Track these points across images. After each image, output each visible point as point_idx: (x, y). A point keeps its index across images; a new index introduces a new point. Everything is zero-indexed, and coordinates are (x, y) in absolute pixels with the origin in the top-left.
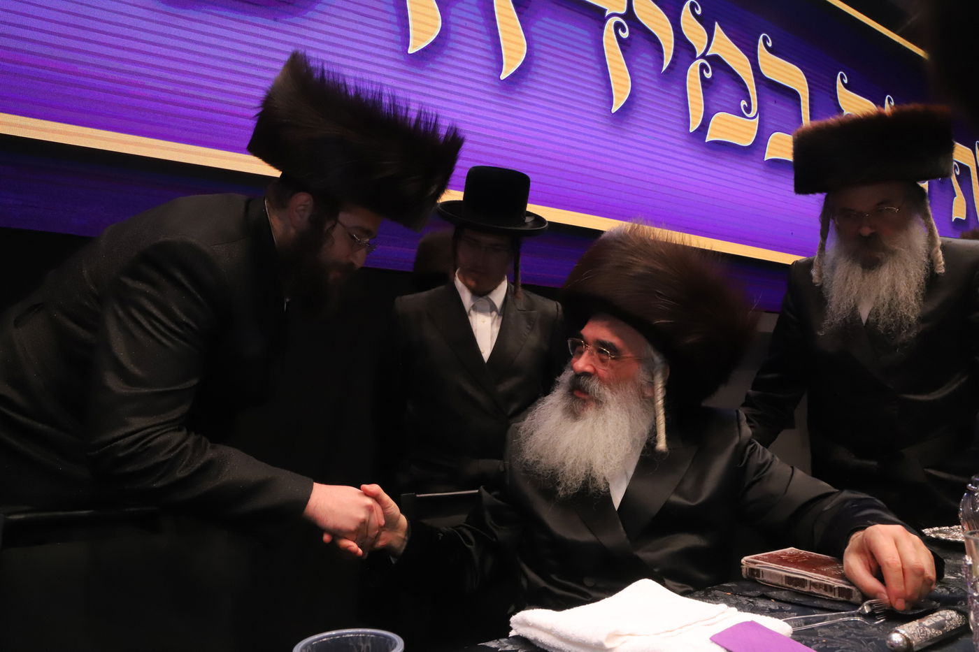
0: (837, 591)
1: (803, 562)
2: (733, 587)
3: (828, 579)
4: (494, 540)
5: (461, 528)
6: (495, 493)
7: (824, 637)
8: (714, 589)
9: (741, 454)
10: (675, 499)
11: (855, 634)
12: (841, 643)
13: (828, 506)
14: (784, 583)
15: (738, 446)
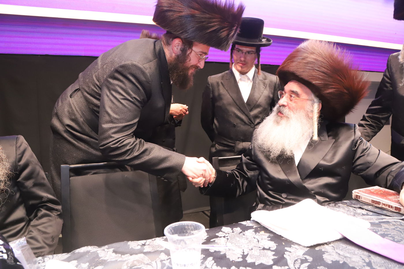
0: (394, 208)
1: (381, 194)
2: (348, 202)
3: (391, 203)
4: (247, 176)
5: (234, 171)
6: (247, 157)
7: (385, 228)
8: (339, 203)
9: (354, 144)
10: (323, 162)
11: (399, 228)
12: (391, 232)
13: (394, 168)
14: (370, 203)
15: (353, 141)
